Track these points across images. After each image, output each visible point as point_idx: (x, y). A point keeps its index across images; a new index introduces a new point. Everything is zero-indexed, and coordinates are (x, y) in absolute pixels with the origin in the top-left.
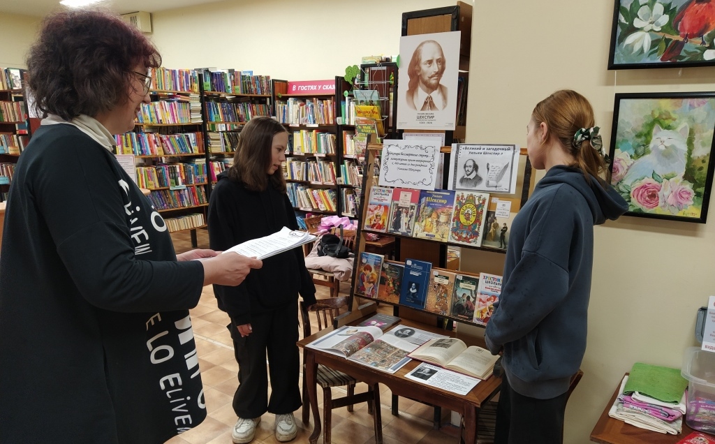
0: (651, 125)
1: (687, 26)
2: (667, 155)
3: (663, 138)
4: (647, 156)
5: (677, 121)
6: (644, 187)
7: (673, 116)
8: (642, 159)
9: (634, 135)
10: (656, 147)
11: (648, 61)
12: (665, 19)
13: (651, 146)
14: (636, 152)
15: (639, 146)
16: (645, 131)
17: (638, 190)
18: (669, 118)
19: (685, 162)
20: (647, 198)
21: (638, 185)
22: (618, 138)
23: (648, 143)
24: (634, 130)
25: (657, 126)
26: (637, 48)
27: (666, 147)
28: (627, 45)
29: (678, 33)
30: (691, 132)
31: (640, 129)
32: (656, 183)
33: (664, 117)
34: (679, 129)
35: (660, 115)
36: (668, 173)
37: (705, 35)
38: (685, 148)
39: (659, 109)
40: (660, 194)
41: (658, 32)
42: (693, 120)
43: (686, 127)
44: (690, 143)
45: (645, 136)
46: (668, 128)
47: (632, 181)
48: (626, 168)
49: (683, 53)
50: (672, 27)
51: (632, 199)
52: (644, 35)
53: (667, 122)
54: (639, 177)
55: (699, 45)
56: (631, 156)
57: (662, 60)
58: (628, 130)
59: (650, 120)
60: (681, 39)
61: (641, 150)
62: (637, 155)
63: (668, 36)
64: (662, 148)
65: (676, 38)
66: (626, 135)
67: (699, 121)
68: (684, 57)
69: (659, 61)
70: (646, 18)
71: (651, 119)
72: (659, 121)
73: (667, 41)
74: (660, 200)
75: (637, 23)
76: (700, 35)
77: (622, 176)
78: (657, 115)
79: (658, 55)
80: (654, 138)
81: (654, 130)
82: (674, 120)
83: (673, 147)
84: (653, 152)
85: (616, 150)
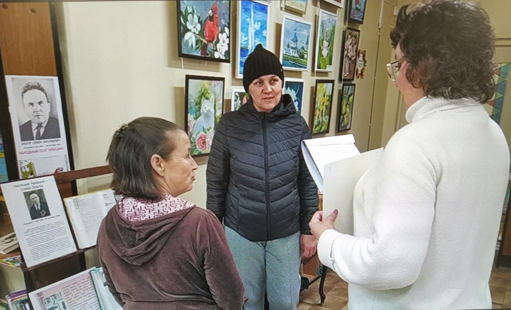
0: (200, 97)
1: (207, 35)
2: (207, 116)
3: (206, 106)
4: (200, 117)
5: (210, 94)
6: (200, 137)
7: (209, 91)
8: (198, 120)
9: (194, 104)
10: (203, 111)
11: (195, 54)
12: (199, 27)
13: (201, 110)
14: (196, 115)
15: (197, 111)
16: (199, 102)
17: (198, 140)
18: (207, 93)
19: (213, 119)
20: (202, 145)
21: (198, 136)
22: (189, 106)
23: (200, 108)
24: (194, 101)
25: (203, 98)
26: (190, 45)
27: (207, 111)
28: (186, 40)
29: (204, 38)
30: (215, 102)
31: (197, 100)
32: (205, 134)
33: (206, 92)
34: (211, 99)
35: (204, 90)
36: (208, 127)
37: (214, 42)
38: (213, 111)
39: (204, 86)
40: (206, 140)
41: (197, 34)
42: (215, 94)
43: (213, 99)
44: (215, 108)
45: (199, 104)
46: (207, 99)
47: (195, 134)
48: (193, 126)
49: (208, 52)
50: (201, 33)
51: (197, 146)
52: (192, 36)
53: (207, 95)
54: (198, 132)
55: (212, 48)
56: (194, 118)
57: (201, 54)
58: (193, 100)
59: (199, 94)
60: (206, 42)
61: (197, 114)
62: (196, 118)
63: (201, 39)
64: (205, 112)
65: (204, 41)
66: (192, 104)
67: (217, 95)
68: (208, 55)
69: (199, 55)
70: (192, 24)
71: (201, 93)
72: (203, 95)
73: (202, 42)
74: (207, 145)
75: (189, 26)
76: (212, 42)
77: (192, 132)
78: (203, 91)
79: (199, 51)
80: (202, 105)
81: (202, 100)
82: (209, 93)
83: (209, 110)
84: (202, 114)
85: (189, 115)
